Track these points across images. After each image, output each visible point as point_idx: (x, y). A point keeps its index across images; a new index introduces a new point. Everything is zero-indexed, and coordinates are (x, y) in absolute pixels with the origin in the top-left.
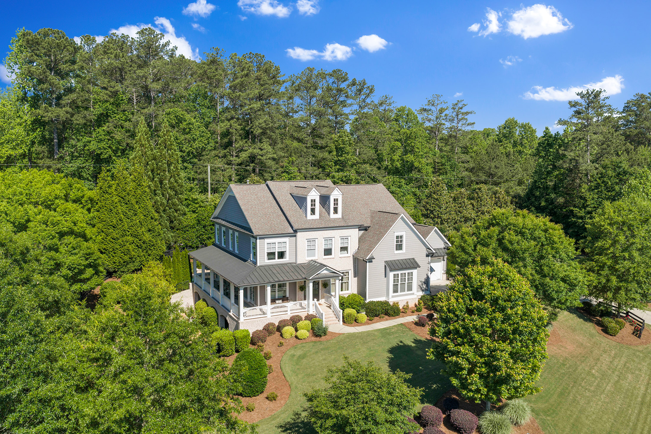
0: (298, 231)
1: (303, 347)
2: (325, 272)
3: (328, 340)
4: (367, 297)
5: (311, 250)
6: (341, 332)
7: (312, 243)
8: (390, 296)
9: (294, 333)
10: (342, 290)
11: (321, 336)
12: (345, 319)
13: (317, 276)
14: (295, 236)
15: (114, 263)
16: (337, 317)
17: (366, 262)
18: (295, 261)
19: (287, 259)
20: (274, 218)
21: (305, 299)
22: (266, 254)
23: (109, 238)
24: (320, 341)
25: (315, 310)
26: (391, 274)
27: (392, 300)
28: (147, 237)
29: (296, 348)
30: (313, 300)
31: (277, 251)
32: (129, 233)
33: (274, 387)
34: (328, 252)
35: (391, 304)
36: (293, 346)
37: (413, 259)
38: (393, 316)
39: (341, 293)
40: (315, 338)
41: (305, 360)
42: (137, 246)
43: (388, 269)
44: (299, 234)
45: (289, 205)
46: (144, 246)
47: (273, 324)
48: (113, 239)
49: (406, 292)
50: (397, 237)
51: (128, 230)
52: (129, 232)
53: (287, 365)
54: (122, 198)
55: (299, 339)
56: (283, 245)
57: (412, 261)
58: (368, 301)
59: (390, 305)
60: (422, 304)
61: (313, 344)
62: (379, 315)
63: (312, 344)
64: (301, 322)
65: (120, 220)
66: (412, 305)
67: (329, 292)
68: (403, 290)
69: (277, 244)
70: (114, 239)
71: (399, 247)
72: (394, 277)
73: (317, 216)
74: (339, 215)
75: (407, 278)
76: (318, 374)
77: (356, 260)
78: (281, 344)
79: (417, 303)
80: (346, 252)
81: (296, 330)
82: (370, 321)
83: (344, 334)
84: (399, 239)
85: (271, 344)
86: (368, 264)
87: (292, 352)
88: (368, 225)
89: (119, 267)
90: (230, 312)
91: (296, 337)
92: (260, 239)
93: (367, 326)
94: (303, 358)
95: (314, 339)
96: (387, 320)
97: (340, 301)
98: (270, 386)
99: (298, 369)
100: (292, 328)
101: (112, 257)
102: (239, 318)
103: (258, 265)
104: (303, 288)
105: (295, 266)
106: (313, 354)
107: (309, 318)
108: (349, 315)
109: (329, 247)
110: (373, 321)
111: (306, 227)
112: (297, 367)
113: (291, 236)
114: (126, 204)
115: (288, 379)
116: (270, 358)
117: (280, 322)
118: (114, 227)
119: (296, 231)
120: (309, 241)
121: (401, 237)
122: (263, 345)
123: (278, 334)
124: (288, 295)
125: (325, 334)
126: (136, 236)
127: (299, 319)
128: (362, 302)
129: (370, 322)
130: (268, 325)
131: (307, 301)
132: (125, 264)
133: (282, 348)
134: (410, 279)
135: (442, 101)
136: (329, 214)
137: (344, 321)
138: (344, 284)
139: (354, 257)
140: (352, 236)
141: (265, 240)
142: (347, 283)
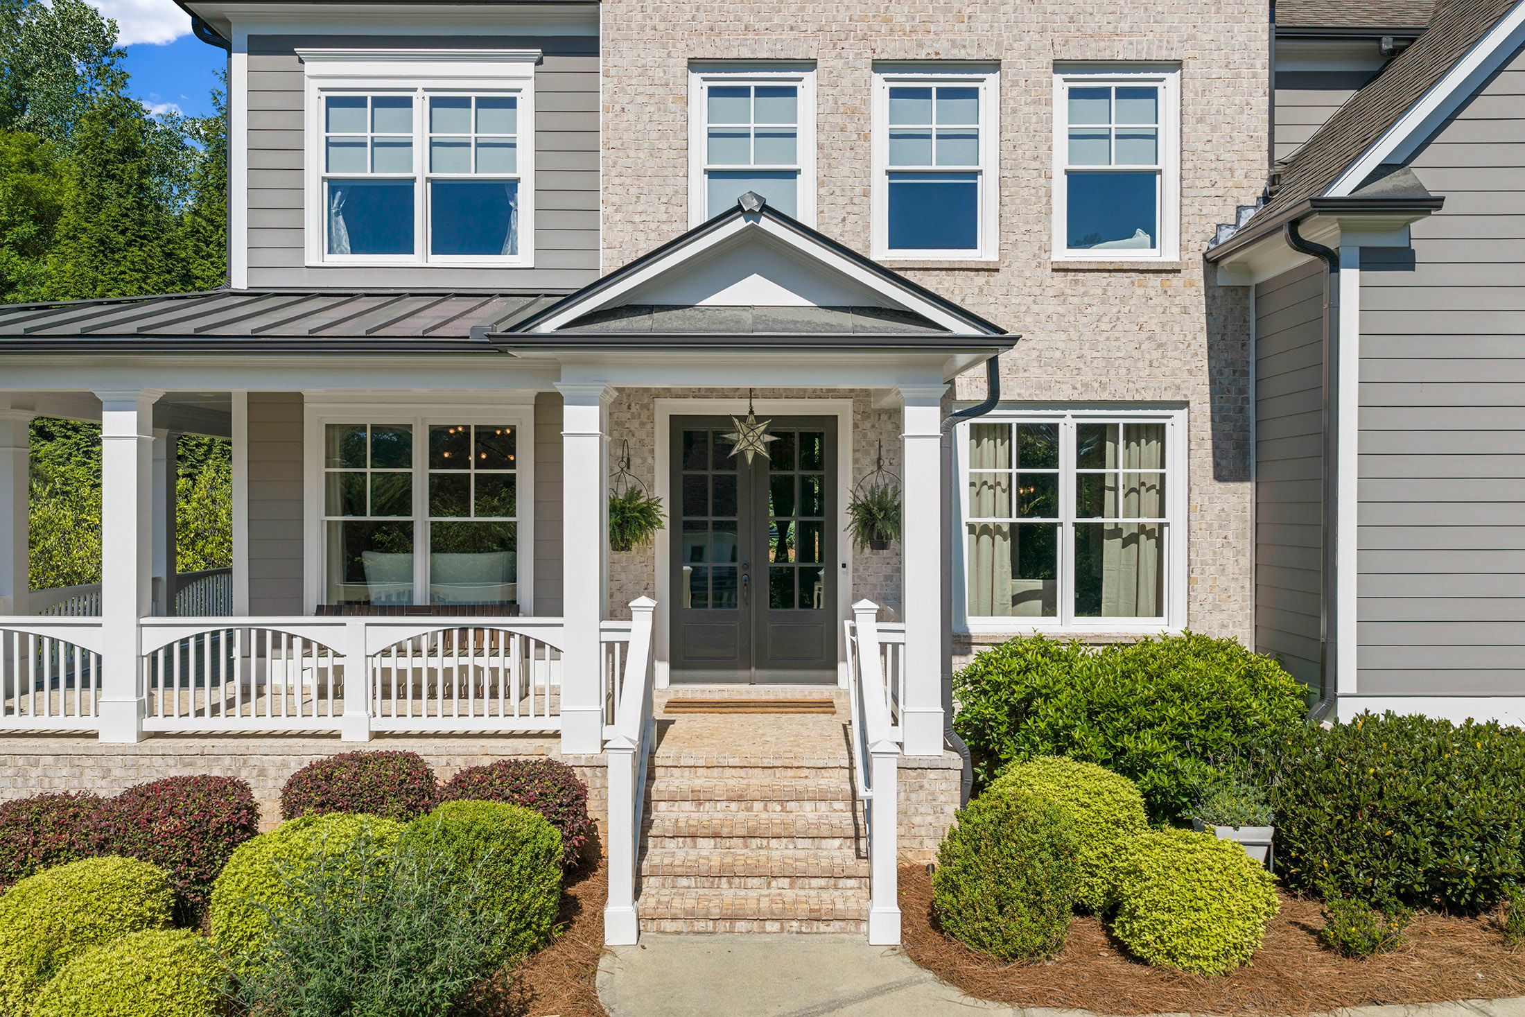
4: (1347, 676)
14: (587, 44)
17: (1333, 261)
19: (524, 255)
22: (318, 199)
31: (423, 171)
34: (933, 210)
56: (481, 126)
69: (421, 107)
77: (1240, 310)
80: (1133, 227)
86: (1350, 279)
92: (257, 46)
103: (240, 278)
120: (728, 80)
138: (1111, 548)
139: (1222, 279)
140: (1191, 67)
141: (310, 68)
142: (1148, 545)
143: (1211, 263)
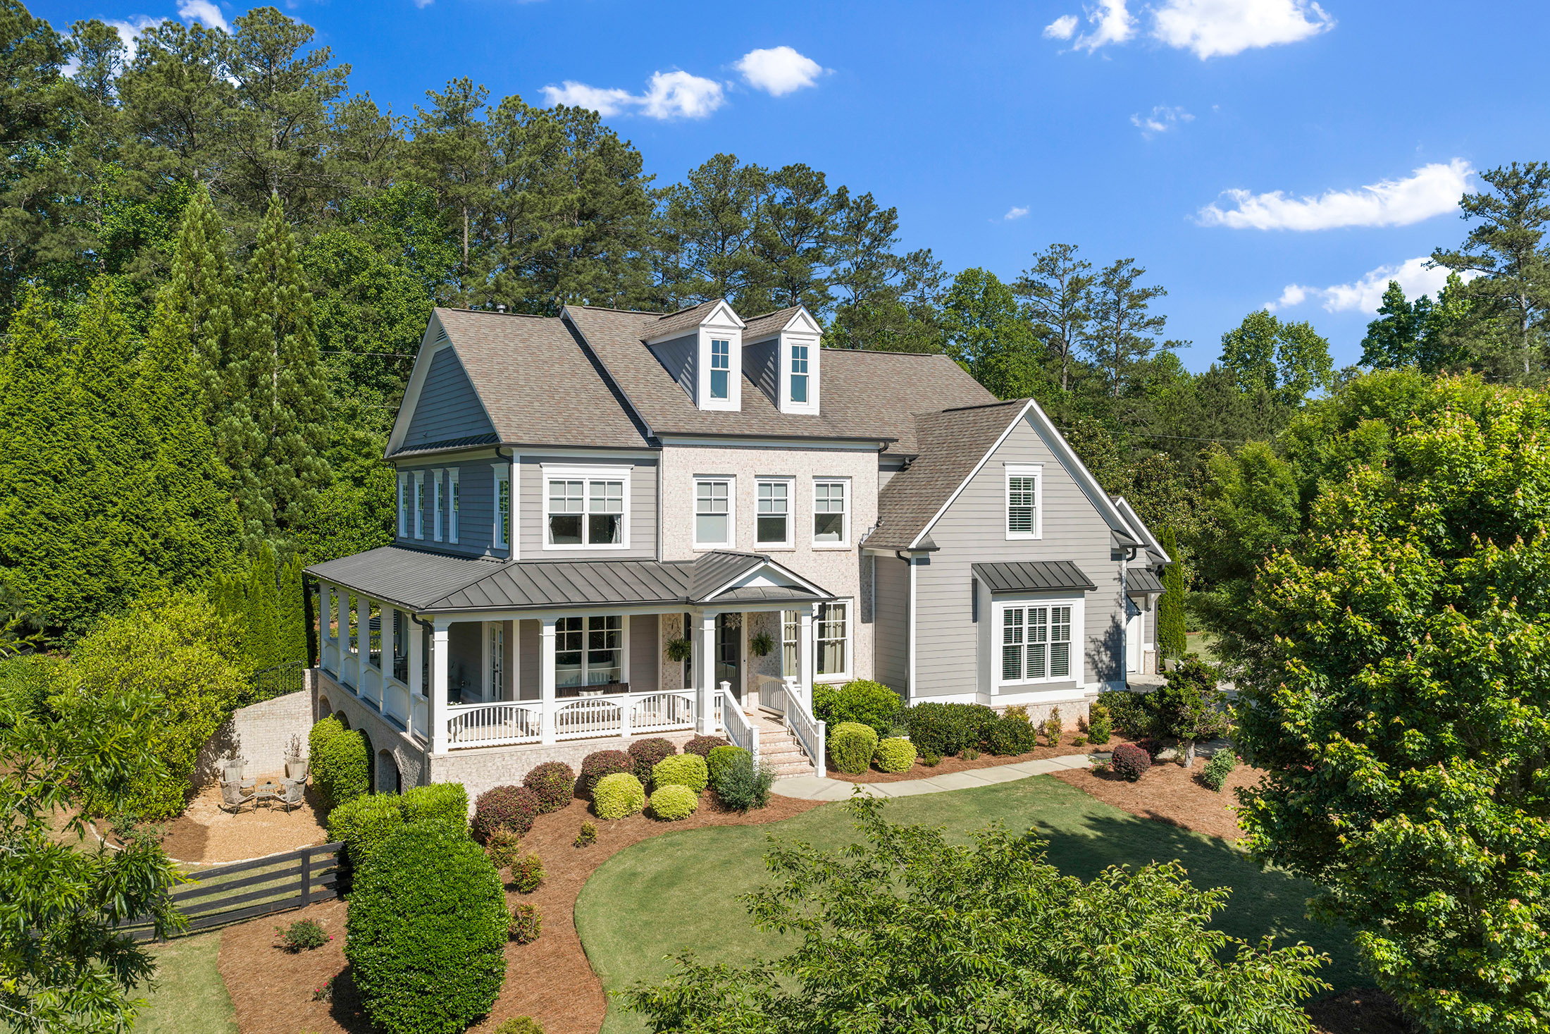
0: (665, 441)
1: (672, 844)
2: (761, 582)
3: (770, 822)
4: (913, 692)
5: (712, 516)
6: (820, 798)
7: (717, 493)
8: (994, 690)
9: (641, 801)
10: (821, 669)
11: (744, 807)
12: (836, 757)
13: (731, 595)
14: (655, 463)
15: (51, 598)
16: (807, 751)
17: (909, 562)
18: (652, 555)
19: (625, 544)
20: (580, 402)
21: (688, 685)
22: (546, 523)
23: (34, 512)
24: (739, 826)
25: (723, 726)
26: (998, 609)
27: (999, 703)
28: (184, 529)
29: (643, 850)
30: (718, 686)
31: (587, 511)
32: (116, 509)
33: (533, 997)
34: (772, 528)
35: (1001, 713)
36: (634, 843)
37: (1070, 563)
38: (1009, 752)
39: (819, 678)
40: (722, 817)
41: (675, 891)
42: (142, 553)
43: (985, 590)
44: (669, 455)
45: (637, 371)
46: (167, 556)
47: (564, 770)
48: (48, 516)
49: (1049, 679)
50: (1015, 483)
51: (115, 499)
52: (115, 504)
53: (601, 910)
54: (99, 395)
55: (658, 818)
56: (609, 493)
57: (1067, 568)
58: (914, 702)
59: (995, 716)
60: (1108, 719)
61: (712, 834)
62: (958, 747)
63: (706, 836)
64: (669, 759)
65: (82, 460)
66: (1069, 724)
67: (777, 672)
68: (1036, 670)
69: (587, 485)
70: (54, 519)
71: (1022, 519)
72: (1008, 620)
73: (732, 403)
74: (812, 406)
75: (1049, 625)
76: (728, 942)
77: (869, 564)
78: (587, 837)
79: (1086, 719)
80: (835, 535)
81: (650, 788)
82: (927, 765)
83: (834, 803)
84: (1022, 487)
85: (549, 839)
86: (914, 568)
87: (628, 863)
88: (912, 452)
89: (69, 615)
90: (405, 729)
91: (650, 813)
92: (524, 460)
93: (917, 781)
94: (671, 884)
95: (716, 818)
96: (989, 765)
97: (815, 701)
98: (519, 996)
99: (647, 924)
100: (635, 779)
101: (41, 579)
102: (429, 744)
103: (517, 556)
104: (682, 650)
105: (653, 568)
106: (714, 868)
107: (699, 746)
108: (852, 742)
109: (776, 510)
110: (939, 768)
111: (694, 430)
112: (645, 917)
113: (639, 462)
114: (113, 415)
115: (600, 963)
116: (535, 884)
117: (590, 760)
118: (55, 478)
119: (655, 443)
120: (705, 481)
121: (1029, 483)
122: (514, 841)
123: (579, 805)
124: (626, 677)
125: (761, 800)
126: (139, 521)
127: (664, 749)
128: (895, 703)
129: (928, 769)
130: (543, 770)
131: (694, 689)
132: (92, 606)
133: (588, 852)
134: (1062, 632)
135: (1075, 261)
136: (775, 400)
137: (831, 767)
138: (827, 648)
139: (864, 554)
140: (854, 479)
141: (544, 469)
142: (839, 646)
143: (861, 548)
